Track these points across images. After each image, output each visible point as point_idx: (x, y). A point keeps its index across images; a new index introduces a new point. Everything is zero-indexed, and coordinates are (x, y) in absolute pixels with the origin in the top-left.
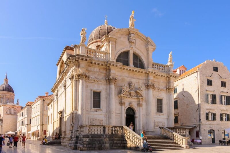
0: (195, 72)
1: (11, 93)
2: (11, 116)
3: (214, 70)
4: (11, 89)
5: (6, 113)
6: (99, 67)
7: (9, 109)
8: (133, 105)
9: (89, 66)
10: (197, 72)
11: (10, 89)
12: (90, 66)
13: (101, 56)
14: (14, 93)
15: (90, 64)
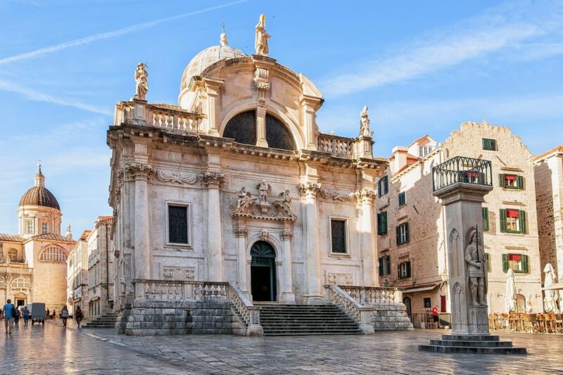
0: (436, 152)
1: (53, 209)
2: (51, 265)
3: (485, 148)
4: (51, 199)
5: (39, 257)
6: (181, 149)
7: (48, 249)
8: (268, 237)
9: (157, 148)
10: (438, 151)
11: (49, 199)
12: (161, 149)
13: (187, 125)
14: (59, 208)
15: (160, 145)
